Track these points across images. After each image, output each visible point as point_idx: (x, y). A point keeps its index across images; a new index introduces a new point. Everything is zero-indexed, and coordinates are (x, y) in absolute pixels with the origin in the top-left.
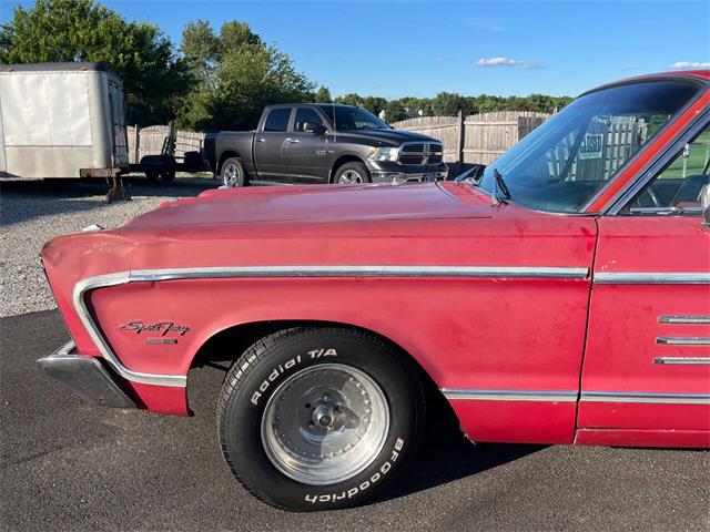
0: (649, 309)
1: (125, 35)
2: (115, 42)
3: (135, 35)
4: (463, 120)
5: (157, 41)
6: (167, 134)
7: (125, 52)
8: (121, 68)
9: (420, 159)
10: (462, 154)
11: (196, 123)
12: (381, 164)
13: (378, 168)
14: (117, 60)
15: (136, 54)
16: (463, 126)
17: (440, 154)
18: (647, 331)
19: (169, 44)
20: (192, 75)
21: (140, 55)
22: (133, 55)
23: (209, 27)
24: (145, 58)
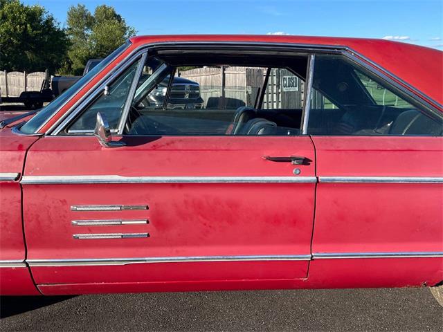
0: (64, 202)
1: (21, 13)
2: (14, 18)
3: (28, 15)
4: (224, 70)
5: (45, 17)
6: (44, 78)
7: (21, 25)
8: (18, 34)
9: (183, 95)
10: (224, 92)
11: (75, 71)
12: (156, 97)
13: (154, 100)
14: (15, 29)
15: (28, 25)
16: (224, 74)
17: (198, 91)
18: (64, 217)
19: (52, 19)
20: (69, 40)
21: (31, 26)
22: (26, 26)
23: (85, 8)
24: (34, 28)
